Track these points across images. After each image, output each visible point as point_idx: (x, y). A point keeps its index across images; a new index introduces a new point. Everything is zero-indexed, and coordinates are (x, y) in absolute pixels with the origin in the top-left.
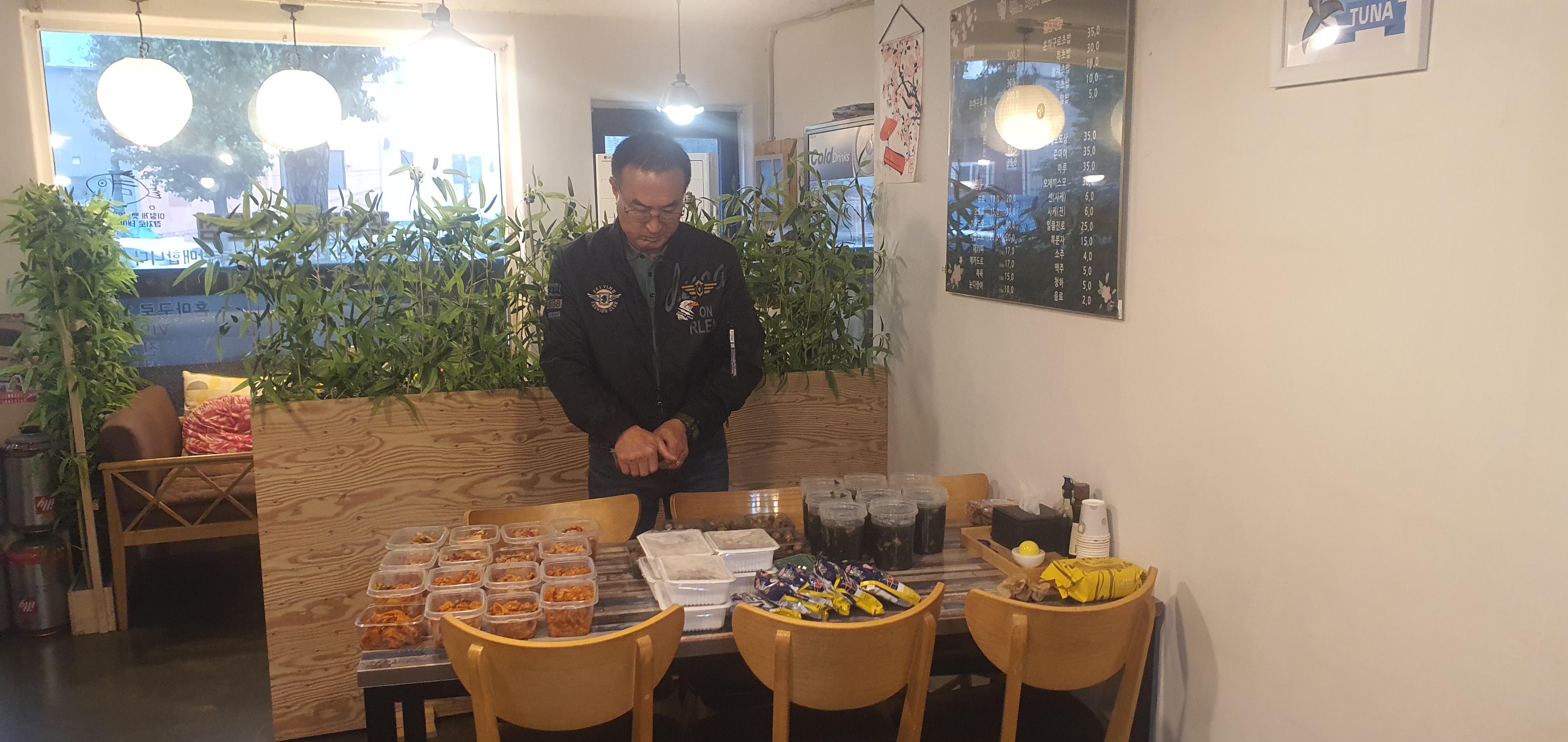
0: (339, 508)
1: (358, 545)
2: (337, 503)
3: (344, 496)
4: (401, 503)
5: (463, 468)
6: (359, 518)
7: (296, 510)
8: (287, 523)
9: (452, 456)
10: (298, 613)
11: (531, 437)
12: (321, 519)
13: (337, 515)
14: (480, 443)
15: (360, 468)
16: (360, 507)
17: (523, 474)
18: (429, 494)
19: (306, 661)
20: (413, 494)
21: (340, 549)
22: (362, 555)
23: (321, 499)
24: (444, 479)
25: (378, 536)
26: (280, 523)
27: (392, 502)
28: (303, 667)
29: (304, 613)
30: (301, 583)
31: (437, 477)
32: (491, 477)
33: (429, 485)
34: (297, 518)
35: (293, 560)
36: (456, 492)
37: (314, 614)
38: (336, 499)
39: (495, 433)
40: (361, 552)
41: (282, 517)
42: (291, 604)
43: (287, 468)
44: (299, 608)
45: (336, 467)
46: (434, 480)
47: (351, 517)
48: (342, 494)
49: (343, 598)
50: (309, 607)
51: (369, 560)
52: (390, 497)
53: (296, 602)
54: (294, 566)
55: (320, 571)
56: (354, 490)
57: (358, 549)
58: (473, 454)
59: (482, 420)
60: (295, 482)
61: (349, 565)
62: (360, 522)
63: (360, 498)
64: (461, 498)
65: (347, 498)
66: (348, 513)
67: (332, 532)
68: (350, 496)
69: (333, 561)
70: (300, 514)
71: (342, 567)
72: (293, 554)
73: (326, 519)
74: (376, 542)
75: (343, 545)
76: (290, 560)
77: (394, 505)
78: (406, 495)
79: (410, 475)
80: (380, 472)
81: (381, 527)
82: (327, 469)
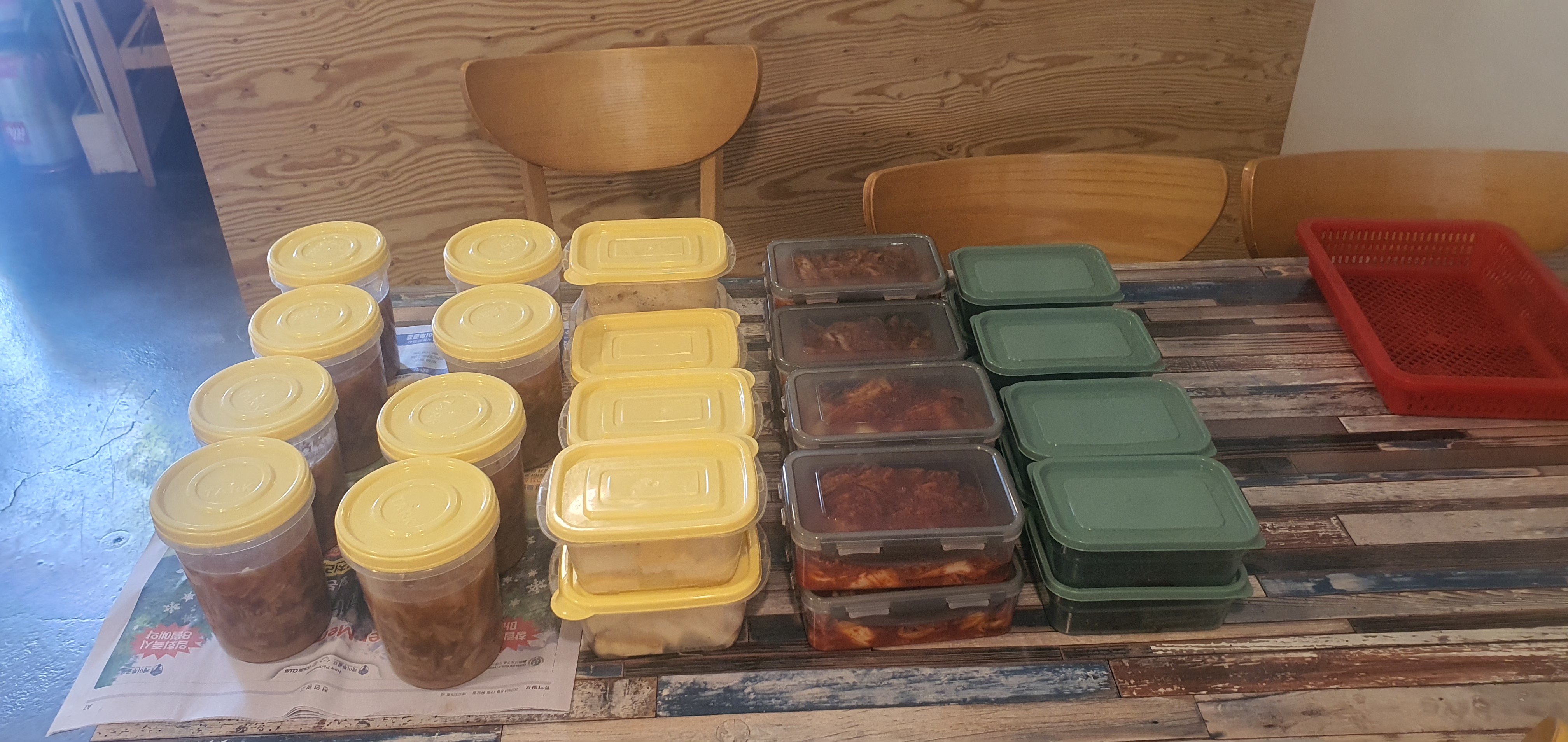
0: (320, 88)
1: (364, 149)
2: (316, 79)
3: (326, 67)
4: (428, 78)
6: (358, 105)
7: (247, 90)
8: (234, 111)
12: (290, 105)
13: (318, 99)
15: (346, 17)
16: (357, 85)
17: (637, 32)
20: (446, 64)
21: (333, 154)
22: (372, 165)
23: (286, 70)
24: (498, 39)
25: (394, 136)
26: (223, 112)
27: (412, 78)
30: (278, 208)
31: (486, 35)
32: (584, 36)
34: (251, 103)
35: (258, 172)
38: (314, 72)
40: (370, 161)
41: (226, 101)
43: (216, 15)
45: (304, 14)
46: (481, 39)
47: (343, 103)
48: (321, 62)
51: (386, 174)
52: (406, 69)
55: (308, 190)
56: (341, 56)
57: (364, 157)
60: (235, 41)
61: (353, 181)
62: (362, 109)
63: (353, 69)
65: (331, 71)
66: (336, 96)
67: (313, 126)
68: (335, 66)
69: (329, 173)
70: (254, 95)
71: (341, 183)
72: (257, 162)
73: (301, 104)
74: (395, 145)
75: (338, 150)
76: (254, 172)
77: (416, 82)
78: (437, 65)
79: (442, 29)
80: (382, 25)
81: (399, 120)
82: (287, 17)
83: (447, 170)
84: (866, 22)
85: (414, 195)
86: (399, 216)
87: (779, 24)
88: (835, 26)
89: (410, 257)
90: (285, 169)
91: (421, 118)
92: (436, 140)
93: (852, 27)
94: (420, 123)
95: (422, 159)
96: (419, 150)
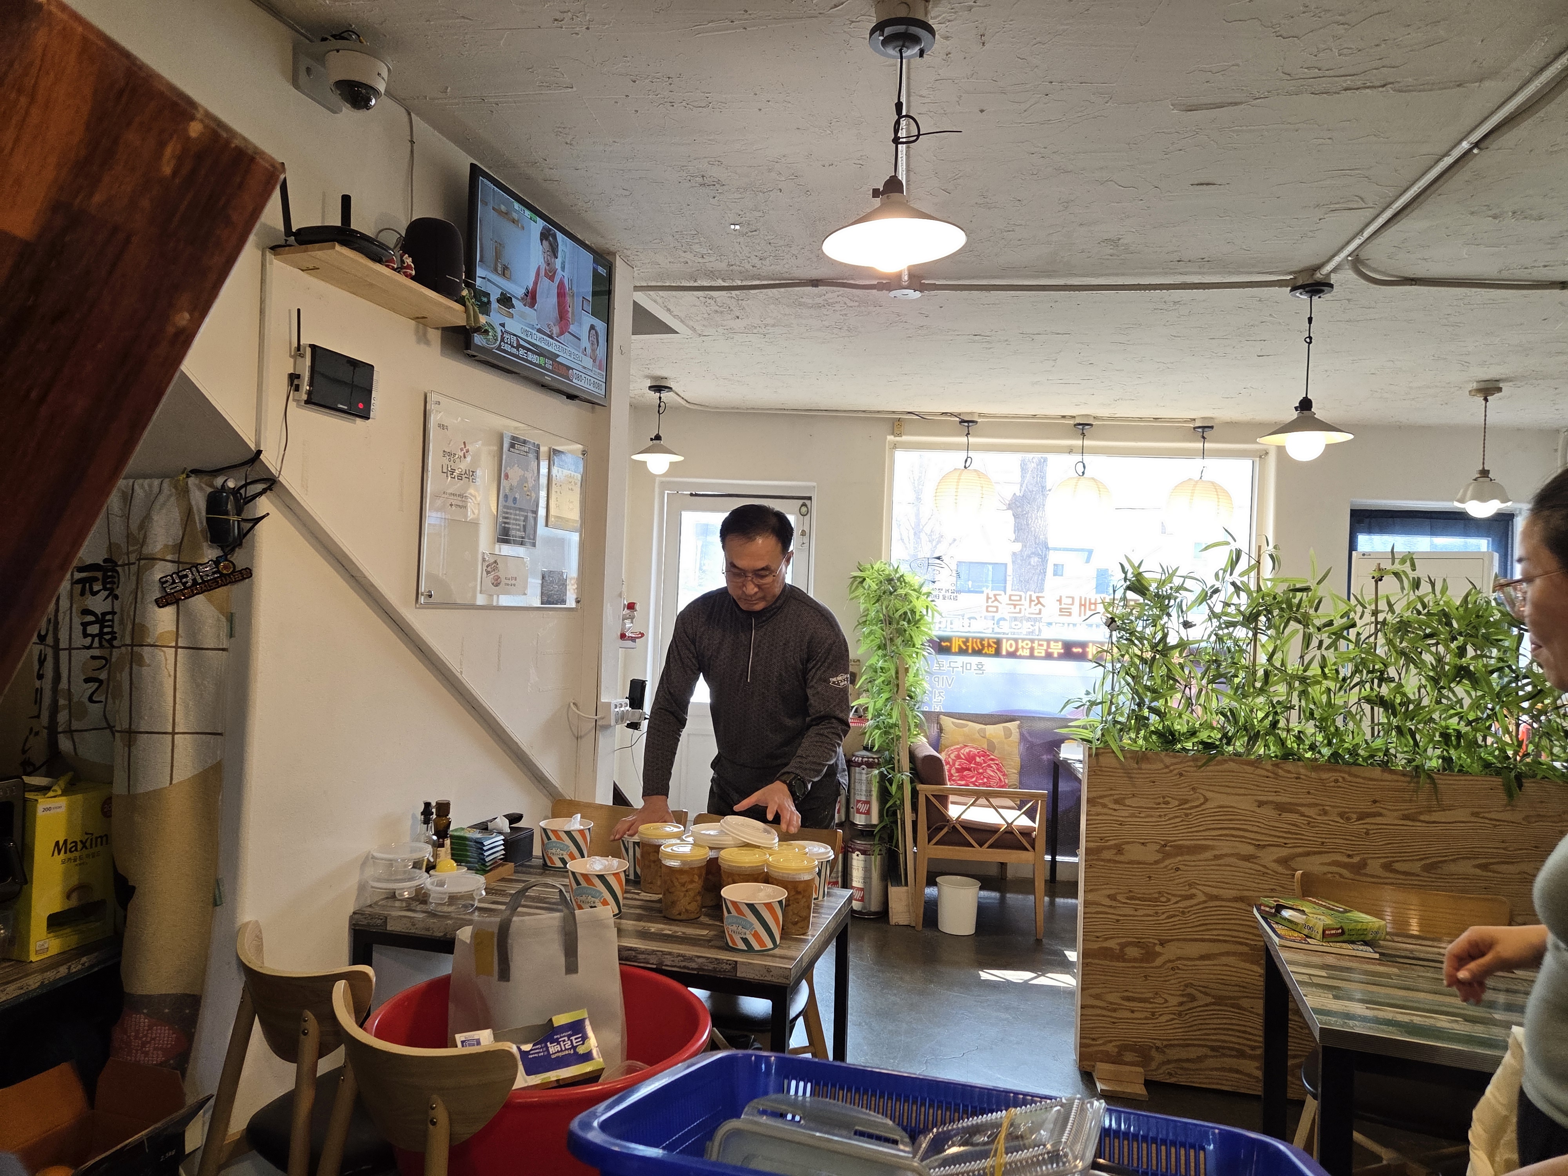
0: (1160, 856)
1: (1174, 895)
2: (1158, 851)
3: (1166, 845)
4: (1219, 862)
5: (1285, 838)
6: (1177, 869)
7: (1119, 850)
8: (1109, 861)
9: (1276, 824)
10: (1111, 949)
11: (1362, 819)
12: (1140, 863)
13: (1156, 862)
14: (1305, 816)
15: (1182, 821)
16: (1180, 858)
17: (1349, 856)
18: (1248, 858)
19: (1113, 998)
20: (1232, 855)
21: (1156, 895)
22: (1176, 906)
23: (1143, 843)
24: (1264, 846)
25: (1193, 891)
26: (1103, 860)
27: (1212, 860)
28: (1111, 1003)
29: (1118, 951)
30: (1118, 921)
31: (1257, 843)
32: (1315, 853)
33: (1249, 850)
34: (1119, 858)
35: (1112, 897)
36: (1275, 861)
37: (1126, 954)
38: (1158, 847)
39: (1321, 808)
40: (1177, 903)
41: (1107, 855)
42: (1107, 939)
43: (1115, 810)
44: (1112, 944)
45: (1160, 816)
46: (1255, 845)
47: (1169, 867)
48: (1163, 843)
49: (1155, 944)
50: (1123, 946)
51: (1183, 913)
52: (1208, 854)
53: (1112, 938)
54: (1114, 904)
55: (1136, 913)
56: (1175, 841)
57: (1174, 900)
58: (1297, 826)
59: (1309, 793)
60: (1121, 824)
61: (1163, 913)
62: (1179, 872)
63: (1181, 850)
64: (1280, 869)
65: (1167, 848)
66: (1167, 862)
67: (1150, 877)
68: (1171, 846)
69: (1149, 906)
70: (1122, 854)
71: (1157, 913)
72: (1112, 892)
73: (1146, 864)
74: (1192, 897)
75: (1160, 893)
76: (1109, 896)
77: (1213, 863)
78: (1226, 855)
79: (1233, 836)
80: (1201, 828)
81: (1198, 882)
82: (1152, 816)
83: (1220, 917)
84: (1500, 873)
85: (1198, 929)
86: (1185, 940)
87: (1440, 865)
88: (1478, 871)
89: (1186, 968)
90: (1128, 898)
91: (1210, 883)
92: (1216, 898)
93: (1490, 874)
94: (1209, 886)
95: (1206, 907)
96: (1205, 902)
